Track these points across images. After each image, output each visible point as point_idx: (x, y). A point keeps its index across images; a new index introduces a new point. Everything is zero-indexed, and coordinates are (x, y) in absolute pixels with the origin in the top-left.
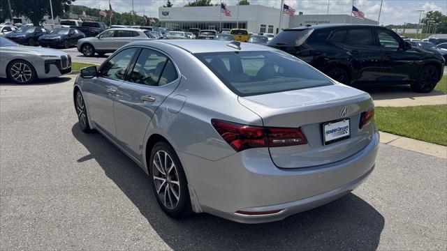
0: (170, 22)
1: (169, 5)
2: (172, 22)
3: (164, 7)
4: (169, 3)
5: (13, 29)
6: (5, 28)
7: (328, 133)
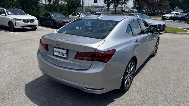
7: (56, 51)
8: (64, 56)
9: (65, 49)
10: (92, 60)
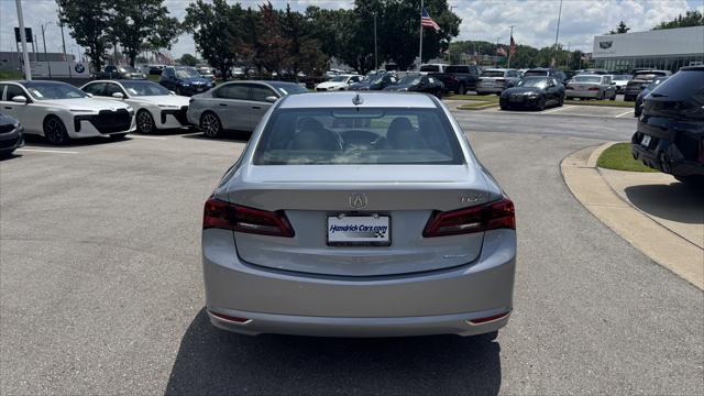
0: (612, 59)
1: (622, 29)
2: (616, 59)
3: (613, 33)
4: (622, 26)
5: (361, 78)
6: (352, 79)
7: (336, 229)
8: (379, 239)
9: (381, 214)
10: (484, 227)
